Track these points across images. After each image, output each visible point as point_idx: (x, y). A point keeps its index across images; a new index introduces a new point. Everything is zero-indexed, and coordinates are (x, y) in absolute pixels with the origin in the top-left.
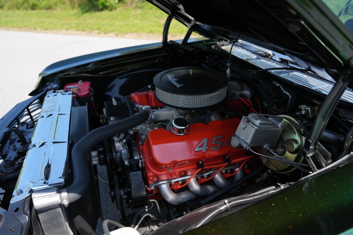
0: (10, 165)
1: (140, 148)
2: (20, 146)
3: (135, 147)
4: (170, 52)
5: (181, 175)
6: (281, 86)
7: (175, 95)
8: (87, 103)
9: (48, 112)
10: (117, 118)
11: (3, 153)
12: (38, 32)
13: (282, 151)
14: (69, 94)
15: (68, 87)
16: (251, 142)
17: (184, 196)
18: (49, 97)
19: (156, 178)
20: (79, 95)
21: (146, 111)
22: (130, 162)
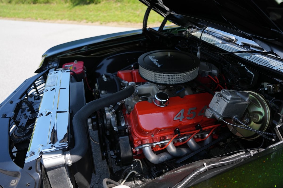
0: (22, 130)
1: (126, 117)
2: (29, 114)
3: (122, 116)
4: (149, 37)
5: (161, 139)
6: (245, 67)
7: (157, 73)
8: (83, 80)
9: (51, 86)
10: (107, 92)
11: (17, 120)
12: (39, 22)
13: (248, 121)
14: (67, 72)
15: (66, 66)
16: (223, 114)
17: (163, 157)
18: (51, 74)
19: (141, 142)
20: (76, 72)
21: (132, 86)
22: (120, 128)
